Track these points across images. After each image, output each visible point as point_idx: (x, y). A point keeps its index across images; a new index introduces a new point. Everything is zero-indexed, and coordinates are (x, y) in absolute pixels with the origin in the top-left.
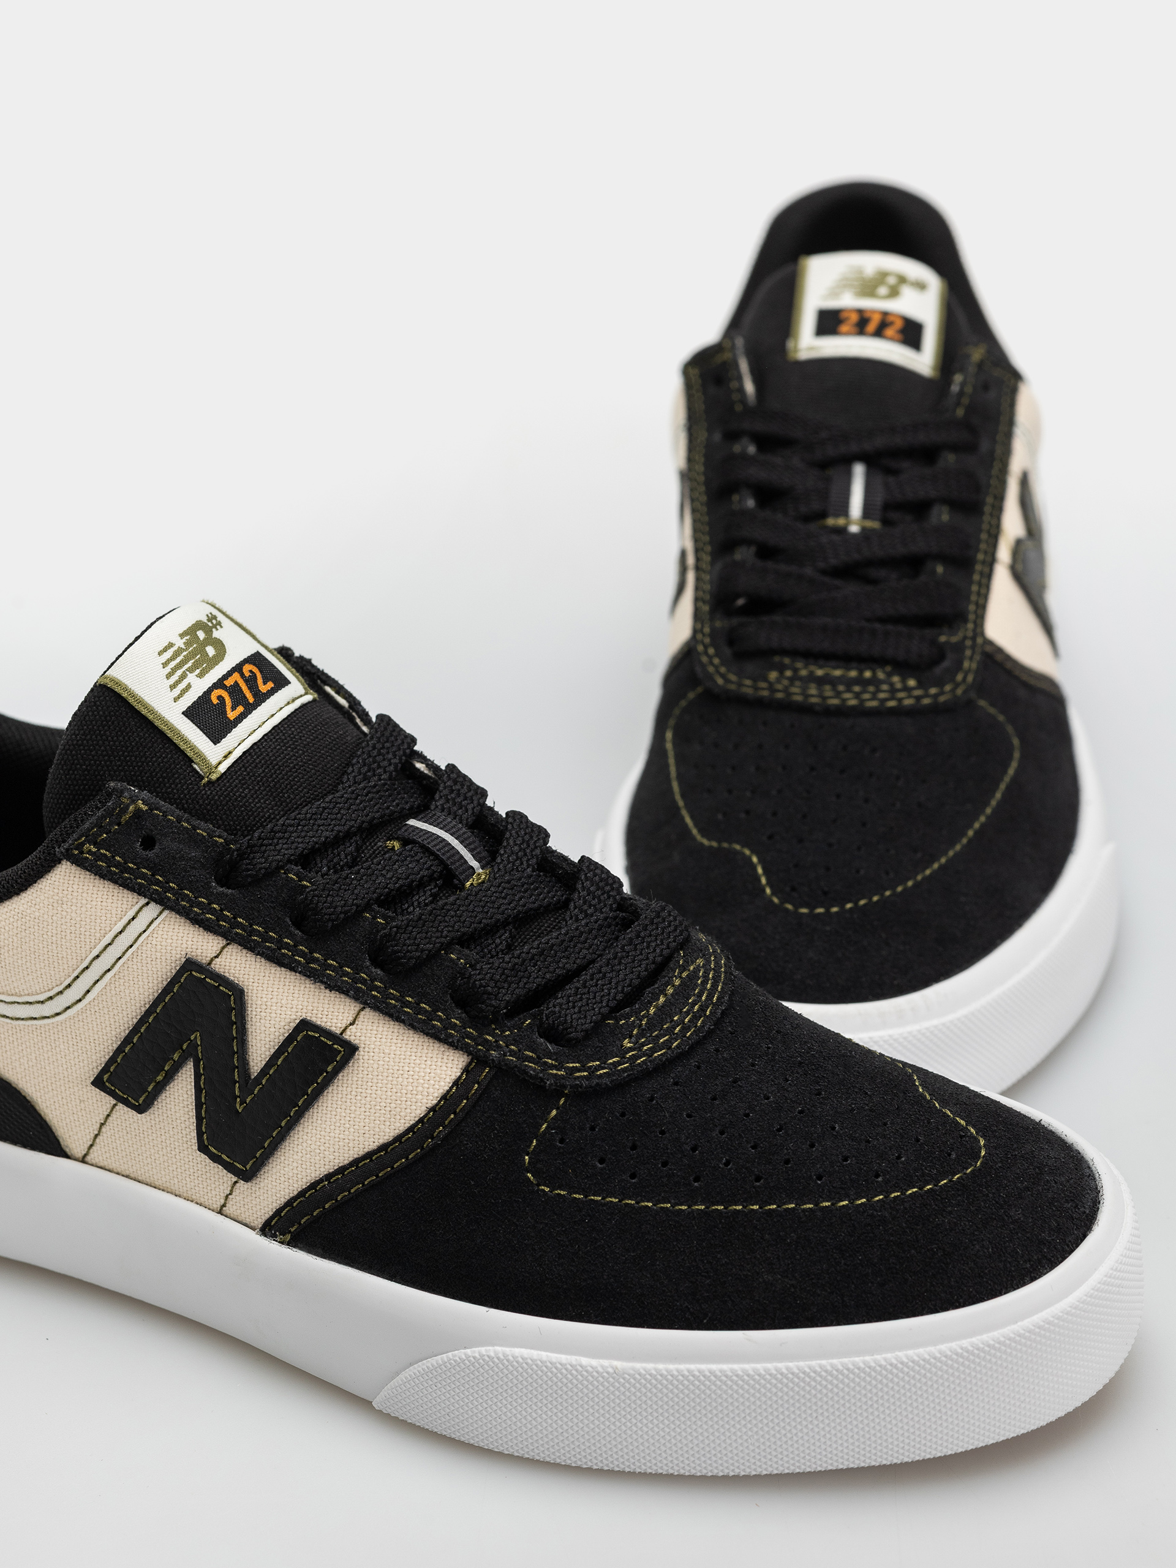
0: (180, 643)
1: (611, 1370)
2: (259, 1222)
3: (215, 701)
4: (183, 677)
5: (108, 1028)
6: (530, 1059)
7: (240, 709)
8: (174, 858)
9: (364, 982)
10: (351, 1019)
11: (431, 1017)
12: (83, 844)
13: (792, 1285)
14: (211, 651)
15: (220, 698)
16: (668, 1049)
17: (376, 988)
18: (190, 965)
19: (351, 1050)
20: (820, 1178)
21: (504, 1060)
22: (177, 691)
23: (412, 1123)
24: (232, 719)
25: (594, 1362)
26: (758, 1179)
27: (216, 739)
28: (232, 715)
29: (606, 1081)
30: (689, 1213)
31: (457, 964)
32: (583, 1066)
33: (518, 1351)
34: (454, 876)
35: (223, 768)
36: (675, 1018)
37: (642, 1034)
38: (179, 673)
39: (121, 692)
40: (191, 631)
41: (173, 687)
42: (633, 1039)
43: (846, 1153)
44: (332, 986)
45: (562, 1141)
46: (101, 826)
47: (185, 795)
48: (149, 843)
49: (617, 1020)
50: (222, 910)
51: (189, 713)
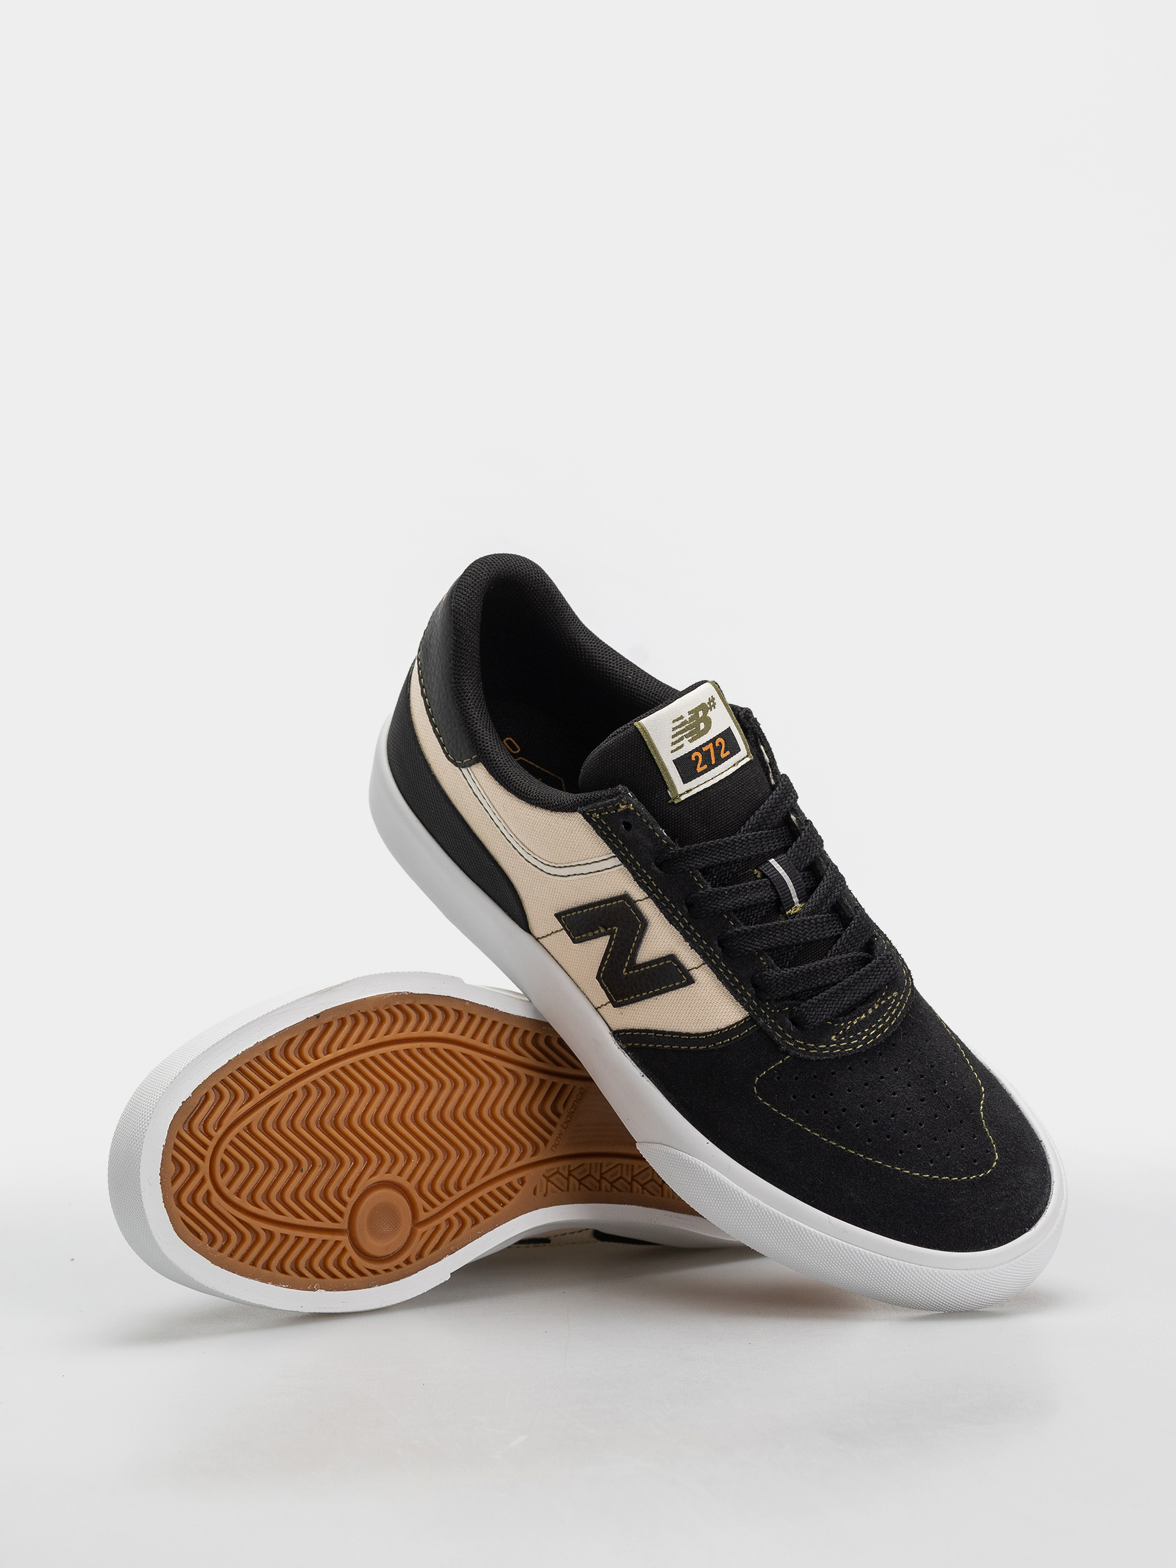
0: (687, 717)
1: (756, 1204)
2: (614, 1028)
3: (693, 759)
4: (682, 739)
5: (573, 897)
6: (779, 1031)
7: (705, 767)
8: (637, 842)
9: (710, 952)
10: (697, 966)
11: (737, 986)
12: (593, 812)
13: (863, 1204)
14: (702, 726)
15: (697, 758)
16: (854, 1049)
17: (715, 958)
18: (626, 897)
19: (690, 981)
20: (901, 1152)
21: (765, 1026)
22: (675, 747)
23: (708, 1031)
24: (698, 772)
25: (749, 1196)
26: (869, 1140)
27: (685, 780)
28: (699, 769)
29: (813, 1058)
30: (827, 1144)
31: (761, 964)
32: (804, 1044)
33: (714, 1171)
34: (782, 905)
35: (683, 798)
36: (866, 1030)
37: (844, 1035)
38: (680, 736)
39: (644, 737)
40: (694, 712)
41: (673, 744)
42: (838, 1037)
43: (921, 1143)
44: (693, 946)
45: (778, 1078)
46: (606, 808)
47: (657, 806)
48: (628, 826)
49: (834, 1023)
50: (652, 880)
51: (677, 762)
